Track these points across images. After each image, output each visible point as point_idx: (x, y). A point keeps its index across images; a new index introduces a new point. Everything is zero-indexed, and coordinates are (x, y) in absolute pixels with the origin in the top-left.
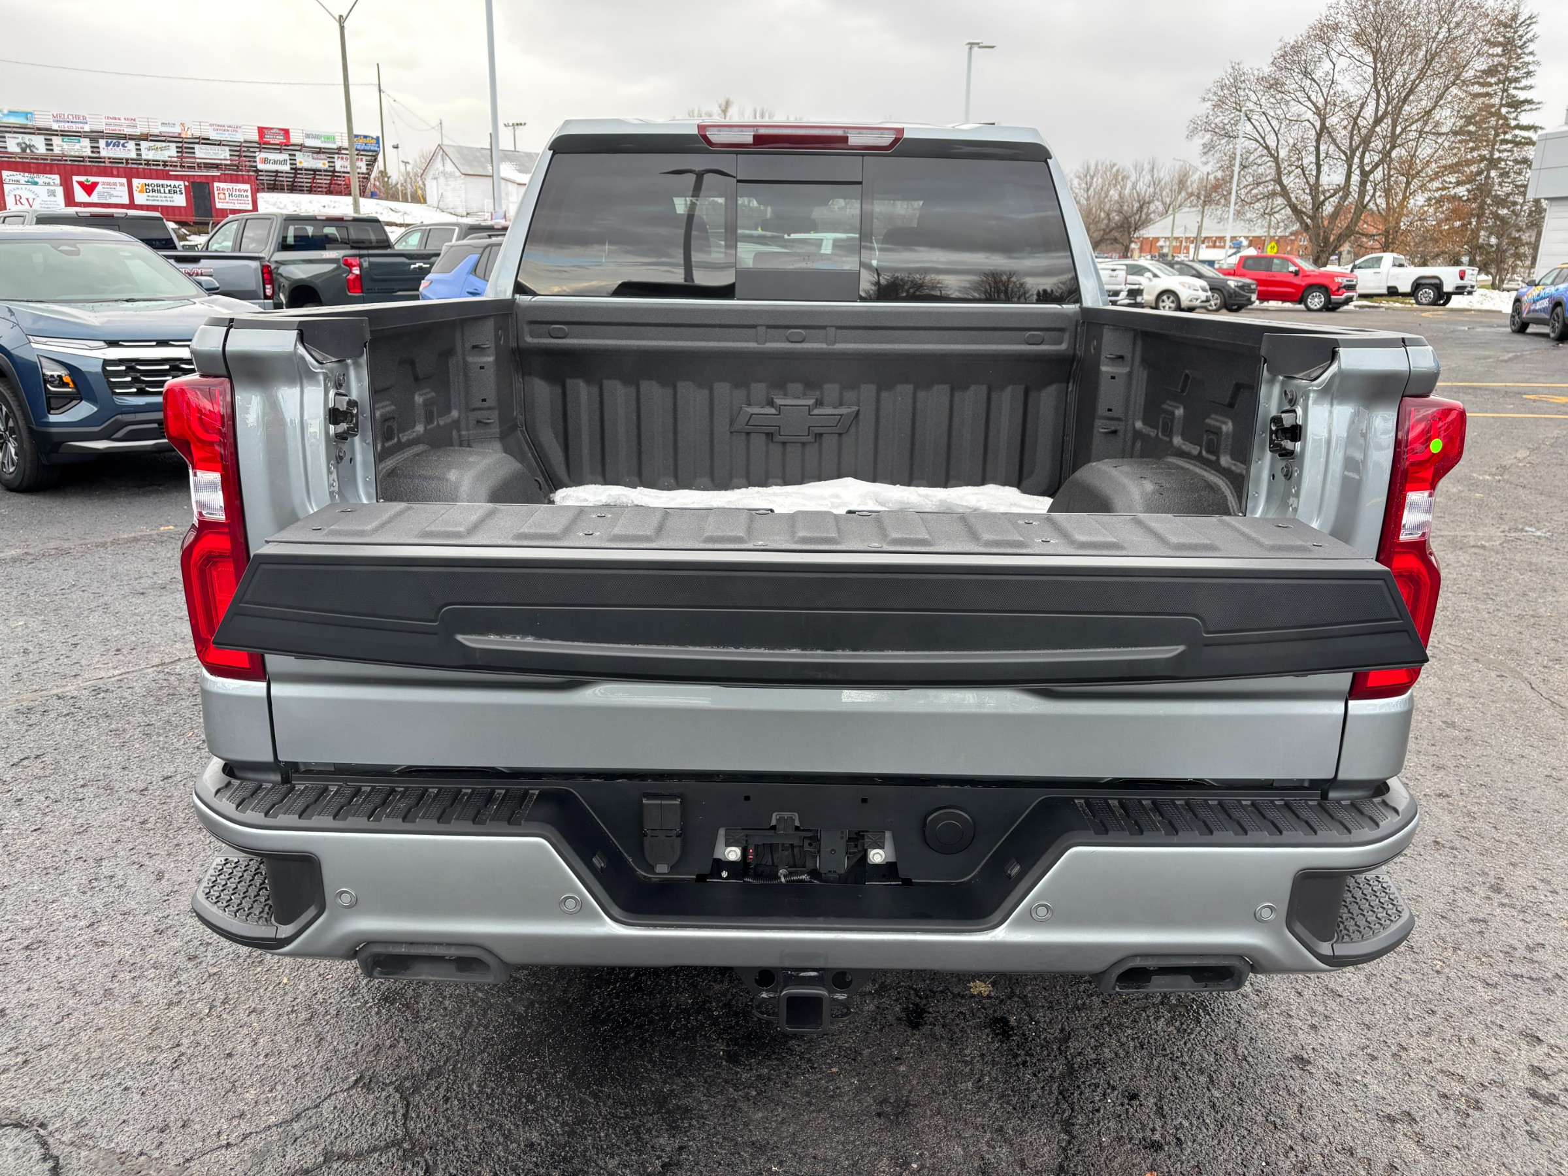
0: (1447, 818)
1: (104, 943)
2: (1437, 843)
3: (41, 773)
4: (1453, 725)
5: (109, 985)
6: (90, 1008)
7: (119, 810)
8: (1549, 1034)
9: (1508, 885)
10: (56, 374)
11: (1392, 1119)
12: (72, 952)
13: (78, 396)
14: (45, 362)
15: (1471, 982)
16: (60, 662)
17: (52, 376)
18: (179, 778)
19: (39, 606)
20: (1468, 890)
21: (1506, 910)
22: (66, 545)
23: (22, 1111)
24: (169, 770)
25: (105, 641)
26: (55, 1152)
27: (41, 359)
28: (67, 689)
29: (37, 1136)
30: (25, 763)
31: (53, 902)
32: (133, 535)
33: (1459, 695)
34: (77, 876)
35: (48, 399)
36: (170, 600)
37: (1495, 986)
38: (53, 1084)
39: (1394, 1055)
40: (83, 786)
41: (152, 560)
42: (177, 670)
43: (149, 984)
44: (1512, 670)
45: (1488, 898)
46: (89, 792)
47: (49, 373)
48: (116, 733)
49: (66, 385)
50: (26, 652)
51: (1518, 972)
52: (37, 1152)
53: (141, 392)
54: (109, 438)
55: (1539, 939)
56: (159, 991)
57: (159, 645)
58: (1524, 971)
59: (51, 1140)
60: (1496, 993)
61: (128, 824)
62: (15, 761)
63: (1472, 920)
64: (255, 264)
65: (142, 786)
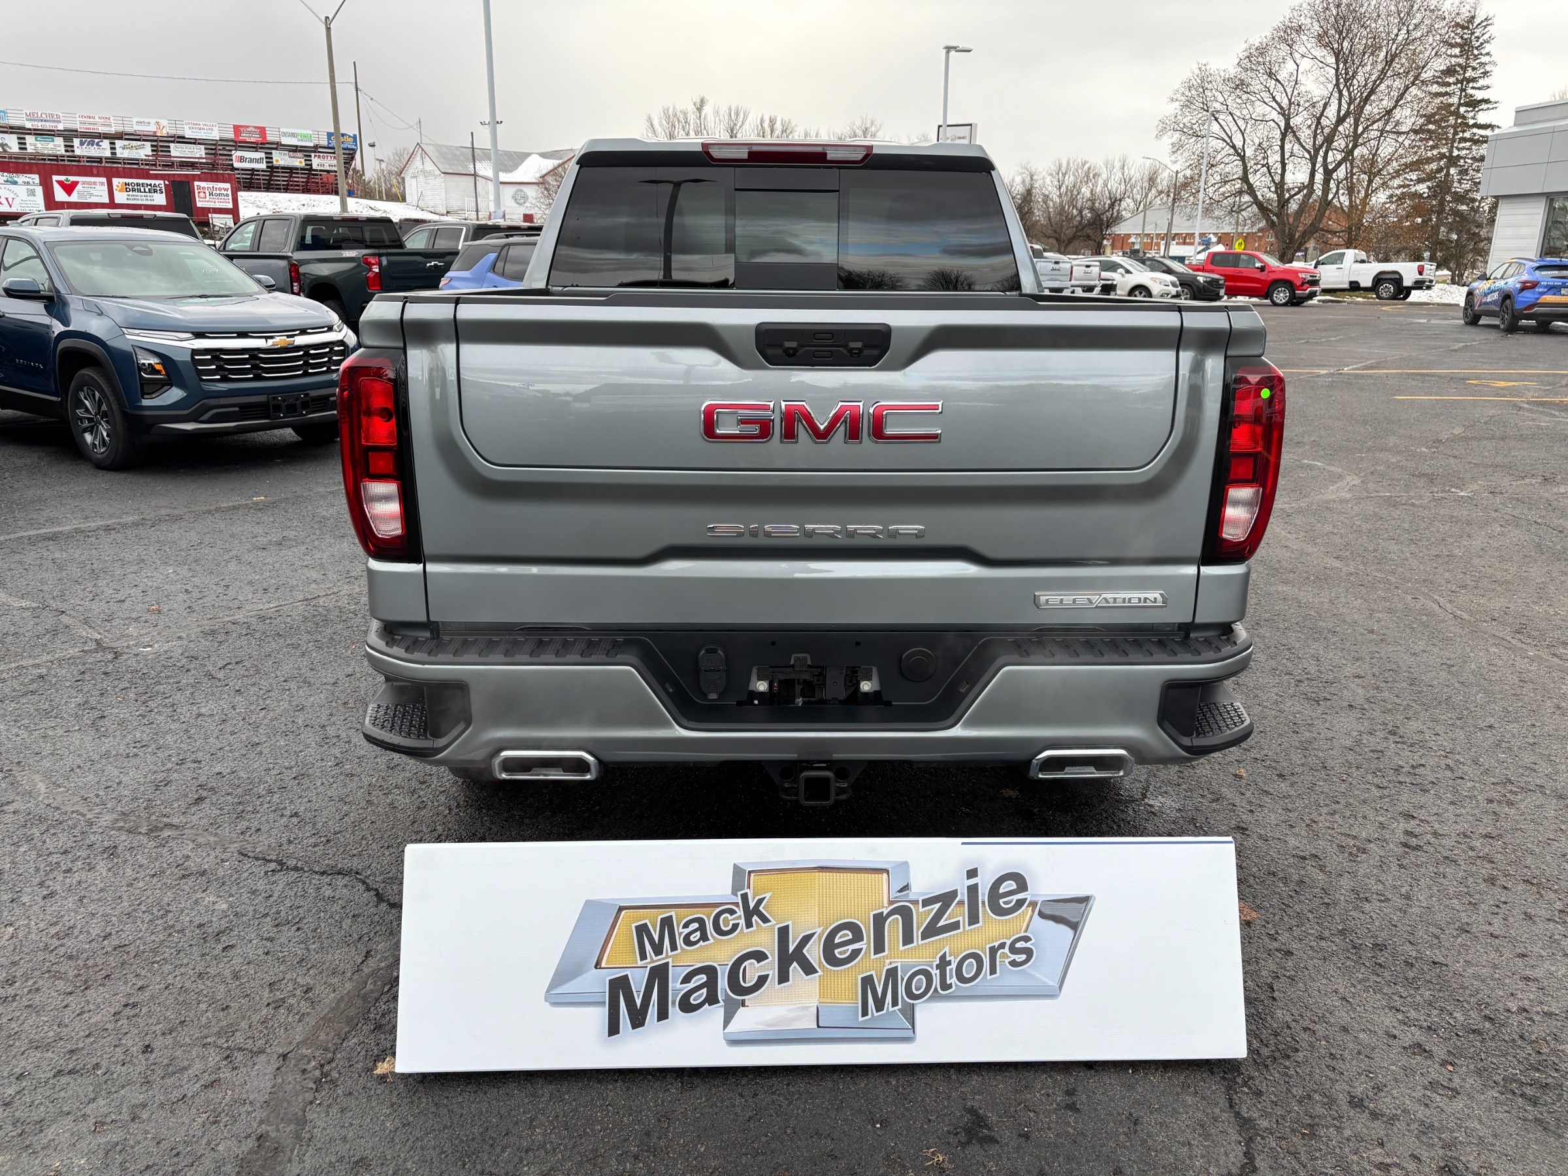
0: (1360, 691)
1: (352, 775)
2: (1352, 706)
3: (246, 673)
4: (1372, 632)
5: (368, 798)
6: (361, 811)
7: (322, 696)
8: (1422, 814)
9: (1401, 731)
10: (147, 362)
11: (1304, 858)
12: (331, 780)
13: (168, 383)
14: (138, 351)
15: (1368, 786)
16: (221, 598)
17: (144, 364)
18: (358, 675)
19: (179, 559)
20: (1372, 734)
21: (1399, 746)
22: (176, 512)
23: (339, 865)
24: (350, 670)
25: (251, 583)
26: (374, 887)
27: (136, 349)
28: (236, 617)
29: (357, 879)
30: (230, 667)
31: (301, 752)
32: (231, 504)
33: (1379, 612)
34: (310, 738)
35: (142, 385)
36: (290, 553)
37: (1385, 788)
38: (355, 852)
39: (1308, 825)
40: (284, 681)
41: (258, 523)
42: (322, 604)
43: (398, 797)
44: (1423, 593)
45: (1386, 738)
46: (293, 685)
47: (143, 361)
48: (296, 647)
49: (158, 372)
50: (186, 591)
51: (1403, 780)
52: (362, 887)
53: (224, 379)
54: (196, 421)
55: (1423, 762)
56: (408, 801)
57: (297, 585)
58: (1408, 780)
59: (368, 881)
60: (1386, 792)
61: (334, 704)
62: (221, 666)
63: (1372, 751)
64: (283, 263)
65: (333, 681)
